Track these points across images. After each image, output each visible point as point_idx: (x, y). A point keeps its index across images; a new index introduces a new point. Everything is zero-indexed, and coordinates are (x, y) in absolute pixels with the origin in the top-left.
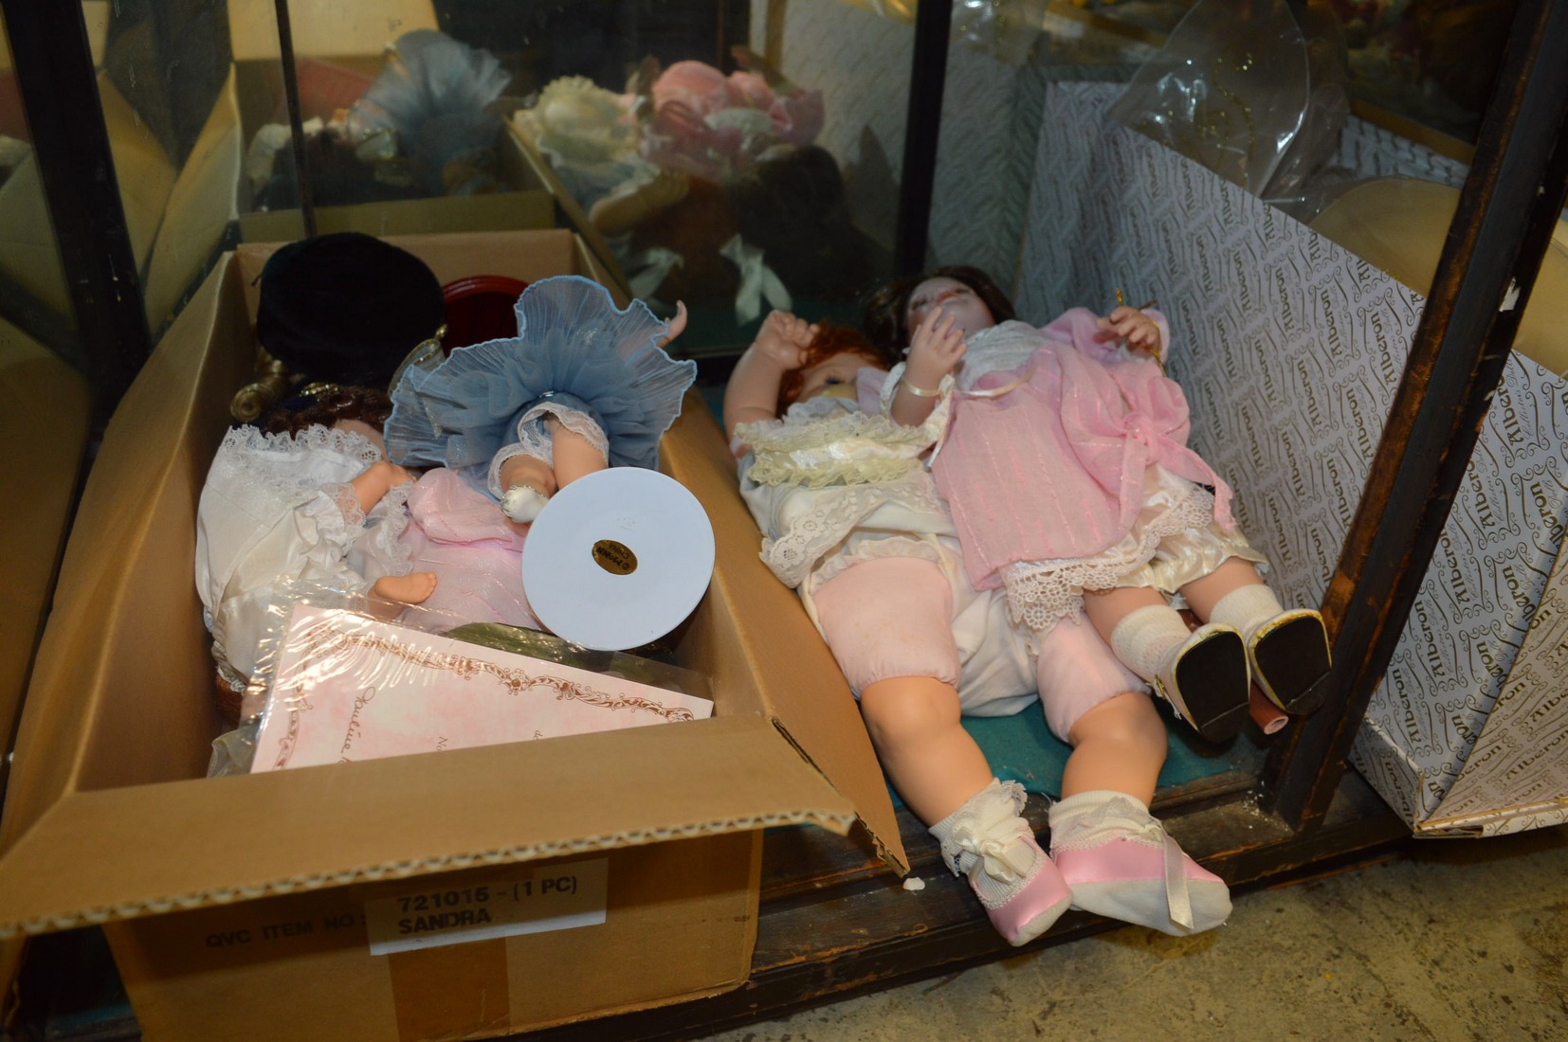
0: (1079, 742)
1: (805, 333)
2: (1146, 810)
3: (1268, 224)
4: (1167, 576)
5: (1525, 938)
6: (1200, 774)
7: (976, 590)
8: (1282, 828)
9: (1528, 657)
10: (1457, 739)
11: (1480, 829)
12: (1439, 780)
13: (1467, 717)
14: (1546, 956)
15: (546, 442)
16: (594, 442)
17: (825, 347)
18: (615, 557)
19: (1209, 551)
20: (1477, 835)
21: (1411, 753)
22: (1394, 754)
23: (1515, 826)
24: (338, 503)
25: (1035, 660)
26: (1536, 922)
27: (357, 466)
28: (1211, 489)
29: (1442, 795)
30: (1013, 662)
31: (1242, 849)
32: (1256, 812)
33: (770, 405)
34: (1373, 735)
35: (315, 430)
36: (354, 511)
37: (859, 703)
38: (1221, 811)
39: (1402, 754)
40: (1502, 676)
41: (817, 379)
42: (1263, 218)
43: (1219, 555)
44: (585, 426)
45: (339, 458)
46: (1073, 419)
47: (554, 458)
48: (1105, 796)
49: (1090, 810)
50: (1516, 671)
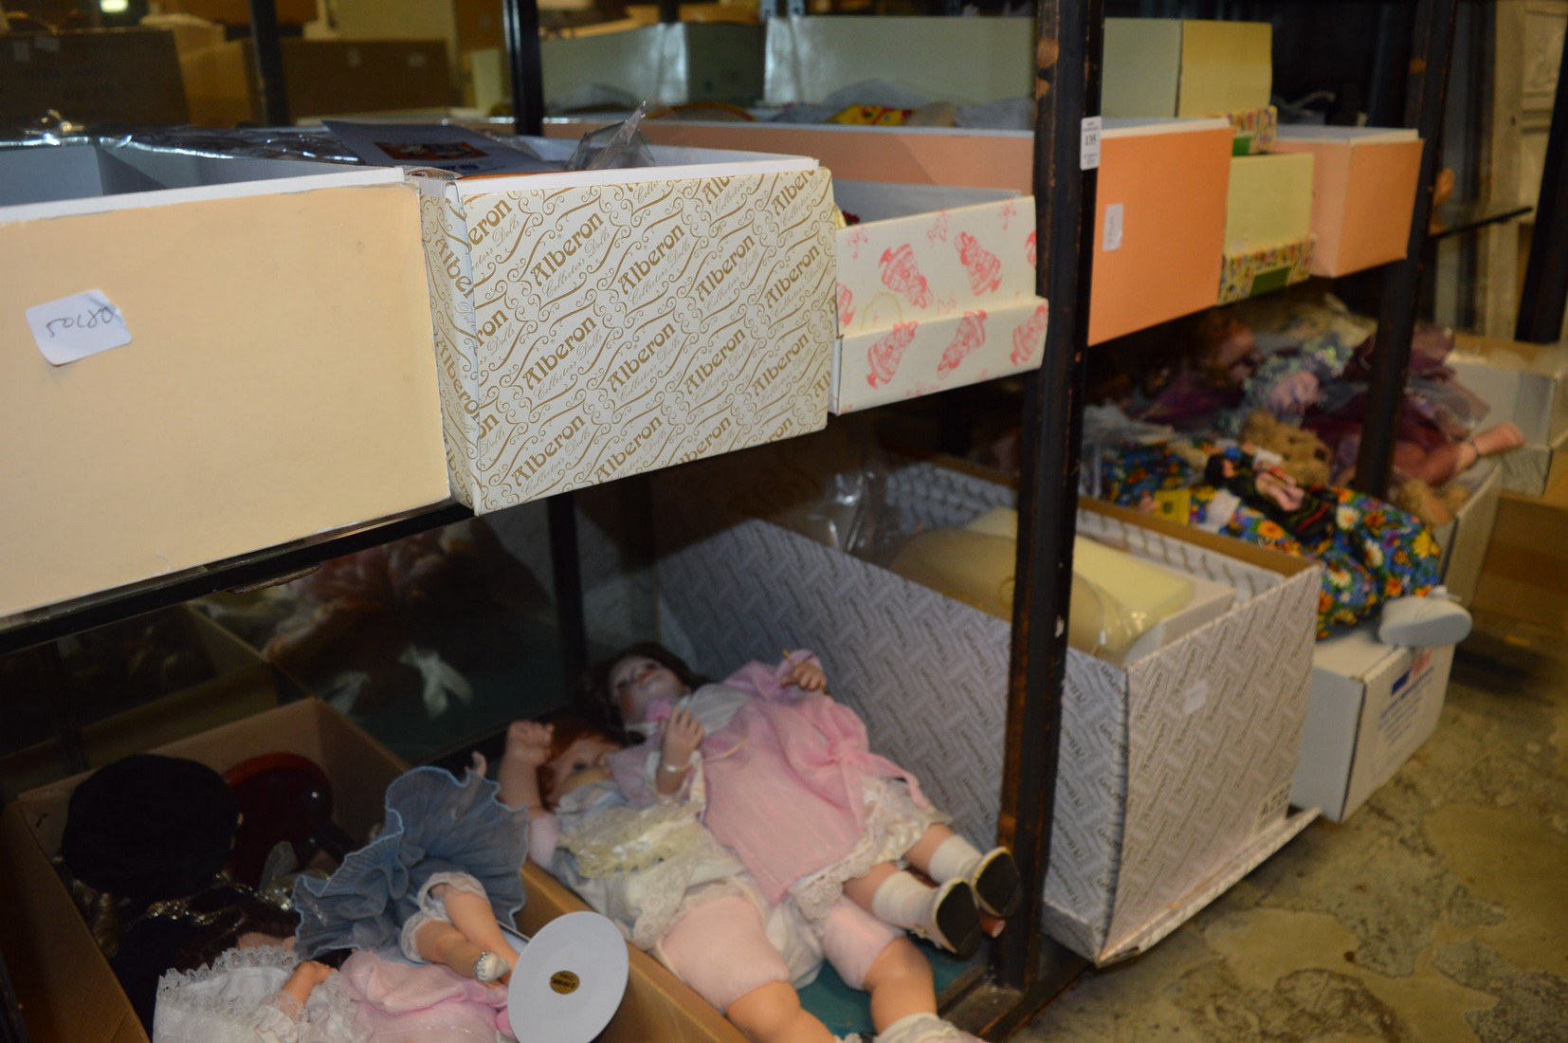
0: (873, 987)
1: (544, 734)
2: (934, 1017)
3: (868, 575)
4: (894, 848)
5: (1177, 1003)
6: (954, 978)
7: (772, 906)
8: (1015, 994)
9: (1131, 829)
10: (1103, 894)
11: (1136, 948)
12: (1101, 924)
13: (1105, 877)
14: (1195, 1011)
15: (439, 905)
16: (478, 892)
17: (562, 741)
18: (564, 982)
19: (914, 824)
20: (1137, 953)
21: (1077, 912)
22: (1067, 917)
23: (1156, 936)
24: (282, 1009)
25: (821, 940)
26: (1180, 990)
27: (279, 975)
28: (902, 780)
29: (1106, 933)
30: (808, 946)
31: (997, 1019)
32: (994, 989)
33: (535, 801)
34: (1051, 909)
35: (227, 955)
36: (299, 1012)
37: (726, 1016)
38: (972, 997)
39: (1073, 915)
40: (1118, 846)
41: (564, 768)
42: (863, 573)
43: (921, 825)
44: (469, 883)
45: (258, 970)
46: (797, 759)
47: (448, 915)
48: (912, 1019)
49: (905, 1033)
50: (1126, 840)
